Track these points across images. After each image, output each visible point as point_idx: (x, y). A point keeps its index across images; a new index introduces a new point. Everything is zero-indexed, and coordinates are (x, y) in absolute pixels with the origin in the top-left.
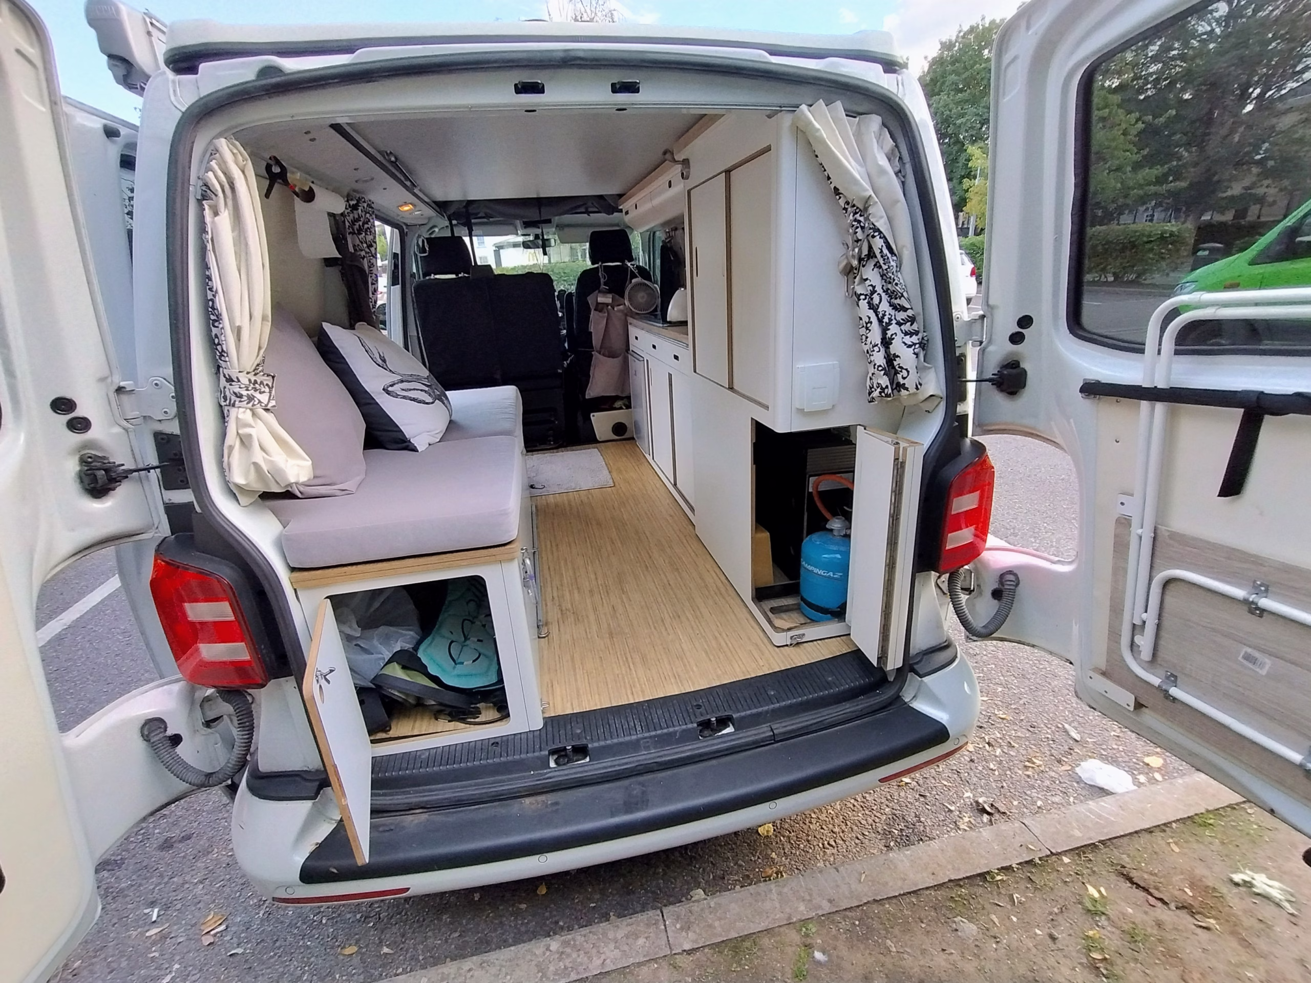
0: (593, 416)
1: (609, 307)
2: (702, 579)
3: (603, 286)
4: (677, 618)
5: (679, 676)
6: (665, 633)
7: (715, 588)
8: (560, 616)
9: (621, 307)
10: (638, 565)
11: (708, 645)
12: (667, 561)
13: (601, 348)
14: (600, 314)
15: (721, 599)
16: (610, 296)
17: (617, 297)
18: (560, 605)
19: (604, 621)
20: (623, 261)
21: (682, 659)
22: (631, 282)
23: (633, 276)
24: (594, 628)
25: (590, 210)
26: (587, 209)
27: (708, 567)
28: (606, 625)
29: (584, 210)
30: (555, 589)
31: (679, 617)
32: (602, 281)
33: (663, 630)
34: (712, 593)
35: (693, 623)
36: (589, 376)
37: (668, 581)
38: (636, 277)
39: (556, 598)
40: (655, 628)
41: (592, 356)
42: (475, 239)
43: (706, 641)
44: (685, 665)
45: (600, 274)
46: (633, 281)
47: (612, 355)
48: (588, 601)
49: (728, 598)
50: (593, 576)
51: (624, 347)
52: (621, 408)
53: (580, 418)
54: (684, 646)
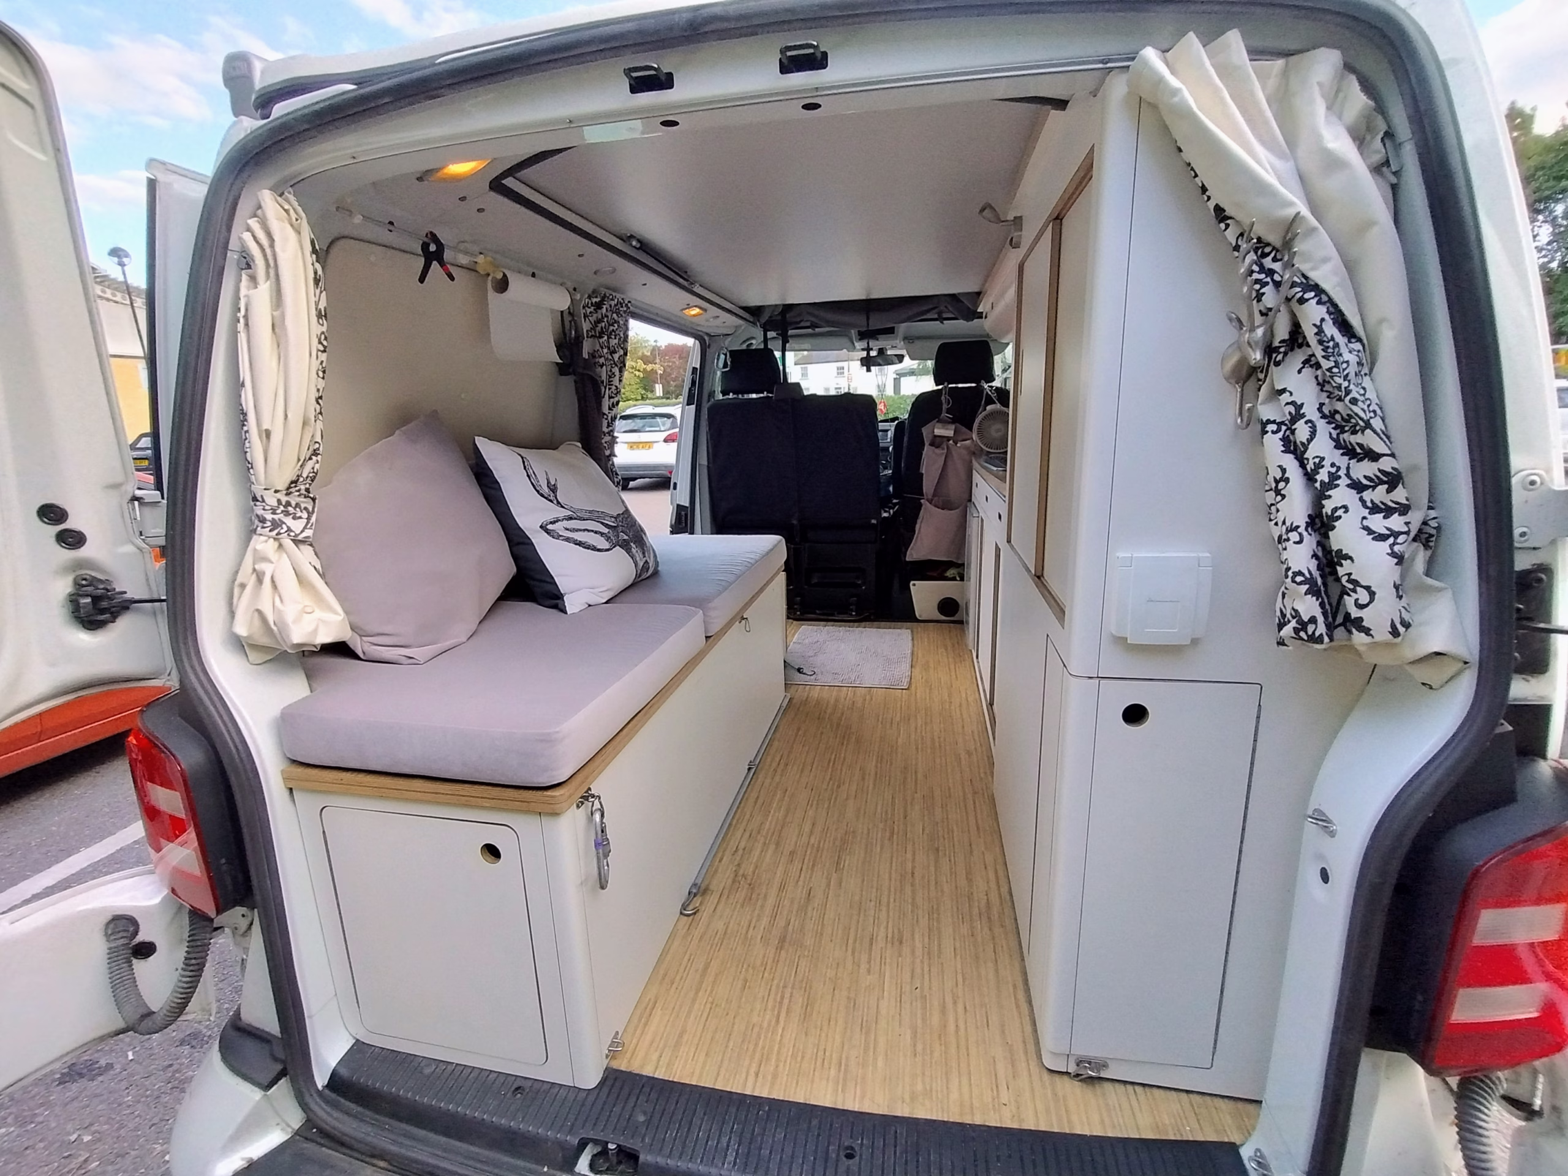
0: (914, 585)
1: (951, 442)
2: (969, 880)
3: (944, 415)
4: (897, 943)
5: (847, 1065)
6: (864, 967)
7: (984, 902)
8: (730, 881)
9: (968, 442)
10: (881, 826)
11: (924, 1020)
12: (927, 831)
13: (934, 495)
14: (938, 451)
15: (986, 930)
16: (953, 427)
17: (964, 429)
18: (739, 865)
19: (785, 913)
20: (978, 382)
21: (868, 1033)
22: (985, 409)
23: (990, 401)
24: (765, 921)
25: (945, 316)
26: (940, 313)
27: (989, 858)
28: (782, 924)
29: (936, 316)
30: (747, 834)
31: (901, 943)
32: (945, 407)
33: (864, 958)
34: (976, 911)
35: (918, 961)
36: (914, 532)
37: (913, 868)
38: (994, 403)
39: (740, 852)
40: (853, 953)
41: (921, 505)
42: (788, 354)
43: (924, 1008)
44: (866, 1049)
45: (943, 398)
46: (989, 408)
47: (946, 506)
48: (781, 868)
49: (998, 930)
50: (807, 828)
51: (966, 496)
52: (954, 579)
53: (896, 585)
54: (884, 1004)
